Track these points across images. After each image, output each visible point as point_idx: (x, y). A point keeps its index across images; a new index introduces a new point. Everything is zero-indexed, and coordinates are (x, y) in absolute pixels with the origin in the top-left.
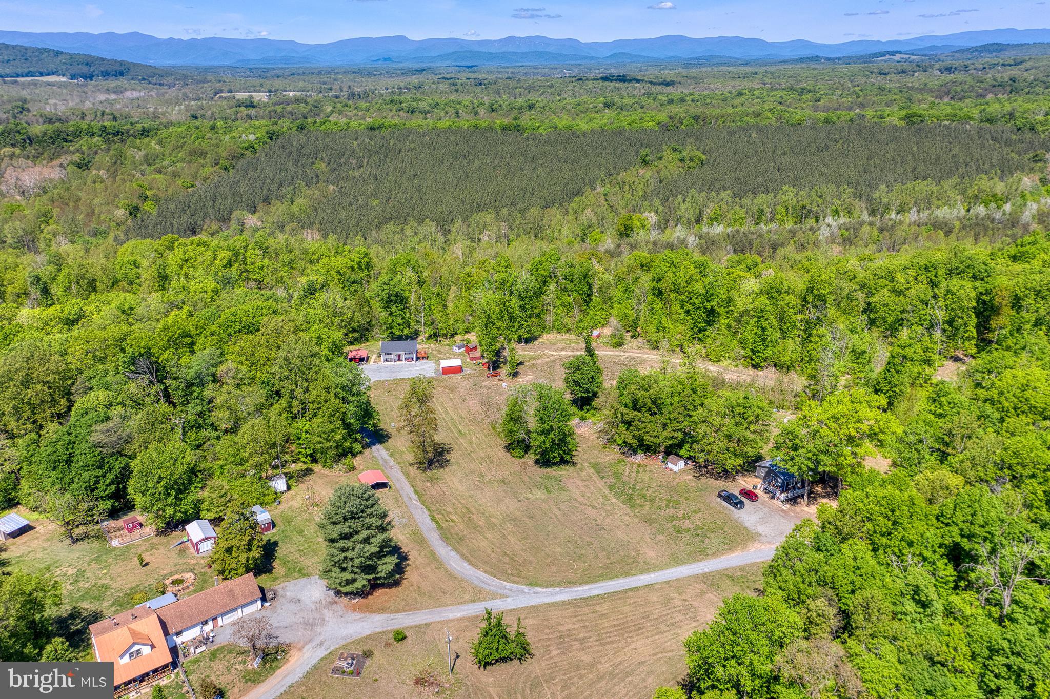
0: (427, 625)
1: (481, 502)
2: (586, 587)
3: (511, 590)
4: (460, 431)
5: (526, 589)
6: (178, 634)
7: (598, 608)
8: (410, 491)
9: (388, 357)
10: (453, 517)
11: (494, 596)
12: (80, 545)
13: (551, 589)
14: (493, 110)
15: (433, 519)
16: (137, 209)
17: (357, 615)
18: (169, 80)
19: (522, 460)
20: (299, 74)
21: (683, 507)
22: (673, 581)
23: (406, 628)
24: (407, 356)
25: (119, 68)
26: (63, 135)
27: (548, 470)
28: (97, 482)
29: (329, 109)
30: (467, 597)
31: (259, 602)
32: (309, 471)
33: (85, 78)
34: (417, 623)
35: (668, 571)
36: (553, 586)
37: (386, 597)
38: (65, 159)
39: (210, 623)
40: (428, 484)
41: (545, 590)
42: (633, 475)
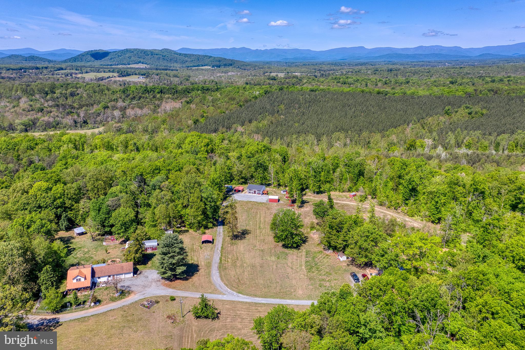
0: (186, 297)
1: (245, 257)
2: (261, 299)
3: (229, 293)
4: (260, 227)
5: (235, 293)
6: (99, 278)
7: (259, 308)
8: (220, 246)
9: (250, 191)
10: (229, 260)
11: (220, 293)
12: (95, 242)
13: (245, 296)
14: (386, 83)
15: (221, 259)
16: (197, 120)
17: (164, 287)
18: (248, 67)
19: (277, 244)
20: (306, 65)
21: (332, 276)
22: (300, 305)
23: (177, 297)
24: (258, 192)
25: (230, 63)
26: (188, 90)
27: (286, 249)
28: (105, 220)
29: (305, 81)
30: (210, 291)
31: (132, 274)
32: (187, 231)
33: (217, 67)
34: (183, 296)
35: (302, 301)
36: (247, 295)
37: (179, 284)
38: (184, 100)
39: (112, 277)
40: (229, 245)
41: (243, 296)
42: (321, 259)
